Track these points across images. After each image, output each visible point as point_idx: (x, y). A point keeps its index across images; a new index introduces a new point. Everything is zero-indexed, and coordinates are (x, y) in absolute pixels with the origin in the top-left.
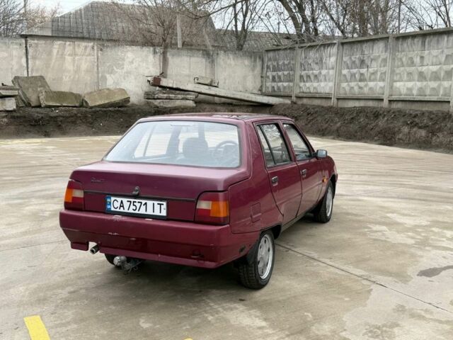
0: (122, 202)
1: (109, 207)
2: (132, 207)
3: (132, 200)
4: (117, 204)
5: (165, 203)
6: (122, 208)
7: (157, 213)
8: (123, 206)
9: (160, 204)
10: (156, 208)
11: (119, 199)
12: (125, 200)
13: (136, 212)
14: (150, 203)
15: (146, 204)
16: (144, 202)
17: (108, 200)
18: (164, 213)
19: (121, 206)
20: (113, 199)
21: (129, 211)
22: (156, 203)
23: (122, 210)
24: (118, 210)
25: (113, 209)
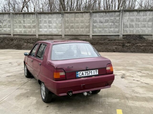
0: (83, 73)
1: (77, 76)
2: (87, 74)
3: (87, 71)
4: (81, 74)
5: (98, 70)
6: (83, 75)
7: (95, 74)
8: (83, 74)
9: (96, 71)
10: (95, 72)
11: (82, 72)
12: (84, 72)
13: (88, 75)
14: (93, 71)
15: (91, 72)
16: (91, 71)
17: (77, 73)
18: (97, 73)
19: (82, 74)
20: (79, 72)
21: (86, 76)
22: (95, 71)
23: (83, 76)
24: (81, 76)
25: (79, 76)
